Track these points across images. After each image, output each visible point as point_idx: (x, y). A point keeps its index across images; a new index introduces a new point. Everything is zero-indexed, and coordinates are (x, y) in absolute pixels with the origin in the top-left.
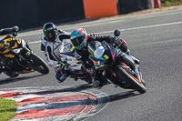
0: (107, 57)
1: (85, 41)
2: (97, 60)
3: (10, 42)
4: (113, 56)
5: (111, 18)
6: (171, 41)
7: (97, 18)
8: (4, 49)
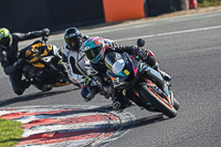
0: (127, 73)
1: (102, 52)
2: (115, 76)
3: (39, 48)
4: (136, 72)
5: (137, 22)
6: (210, 49)
7: (120, 22)
8: (31, 57)
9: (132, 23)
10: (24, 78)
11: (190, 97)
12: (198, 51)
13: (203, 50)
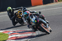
0: (36, 21)
3: (20, 13)
8: (17, 15)
9: (39, 6)
10: (16, 21)
11: (56, 27)
12: (58, 14)
13: (59, 14)
